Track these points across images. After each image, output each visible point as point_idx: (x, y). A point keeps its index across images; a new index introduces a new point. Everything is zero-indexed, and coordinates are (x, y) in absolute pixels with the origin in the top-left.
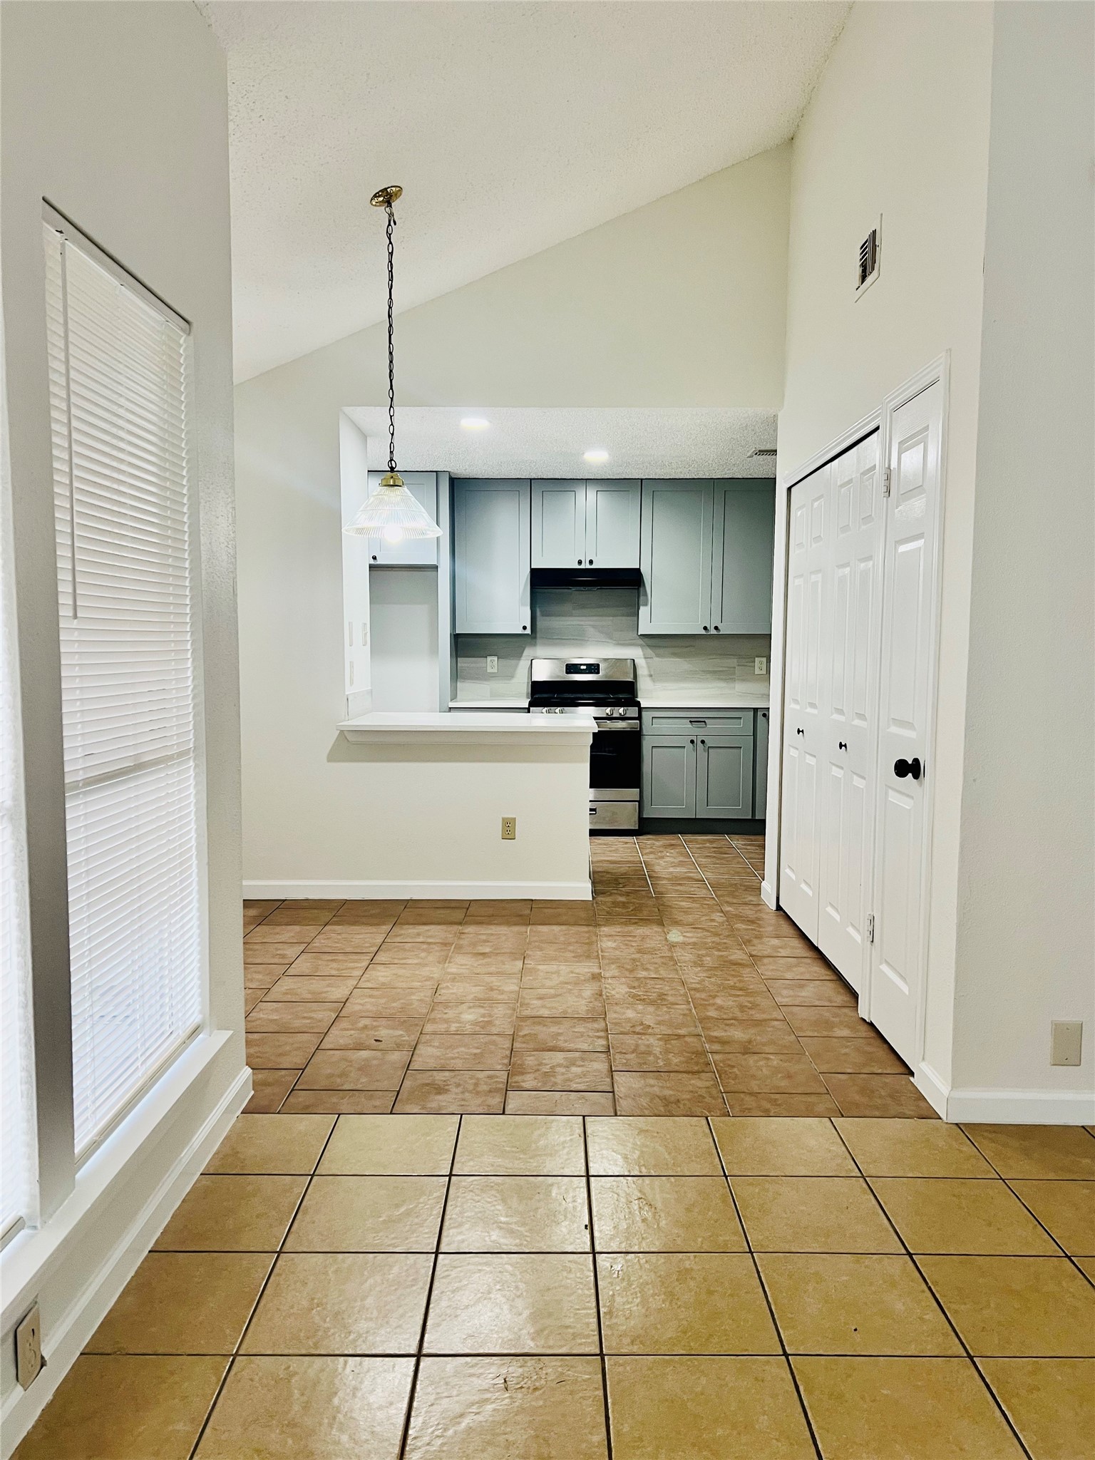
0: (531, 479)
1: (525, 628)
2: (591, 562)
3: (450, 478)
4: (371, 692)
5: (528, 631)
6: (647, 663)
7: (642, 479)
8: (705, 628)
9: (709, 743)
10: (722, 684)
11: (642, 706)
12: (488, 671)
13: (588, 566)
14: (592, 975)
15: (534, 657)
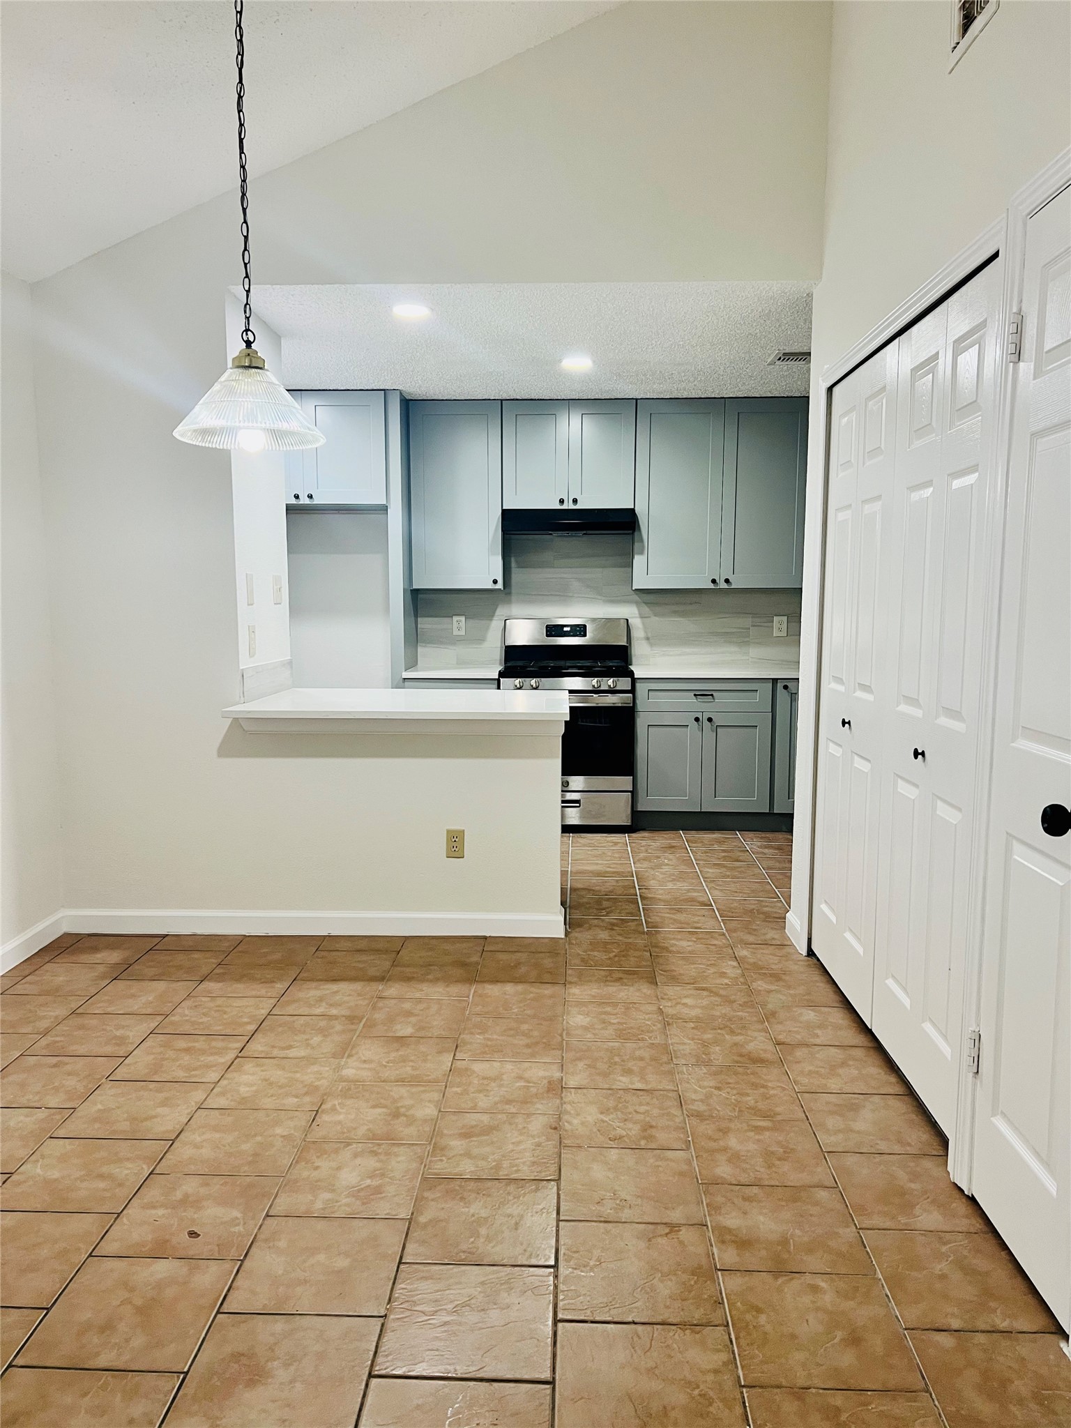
0: (502, 400)
1: (495, 582)
2: (575, 501)
3: (401, 400)
4: (290, 663)
5: (500, 586)
6: (643, 623)
7: (637, 399)
8: (714, 581)
9: (717, 721)
10: (734, 649)
11: (636, 677)
12: (454, 634)
13: (572, 507)
14: (549, 1082)
15: (509, 616)
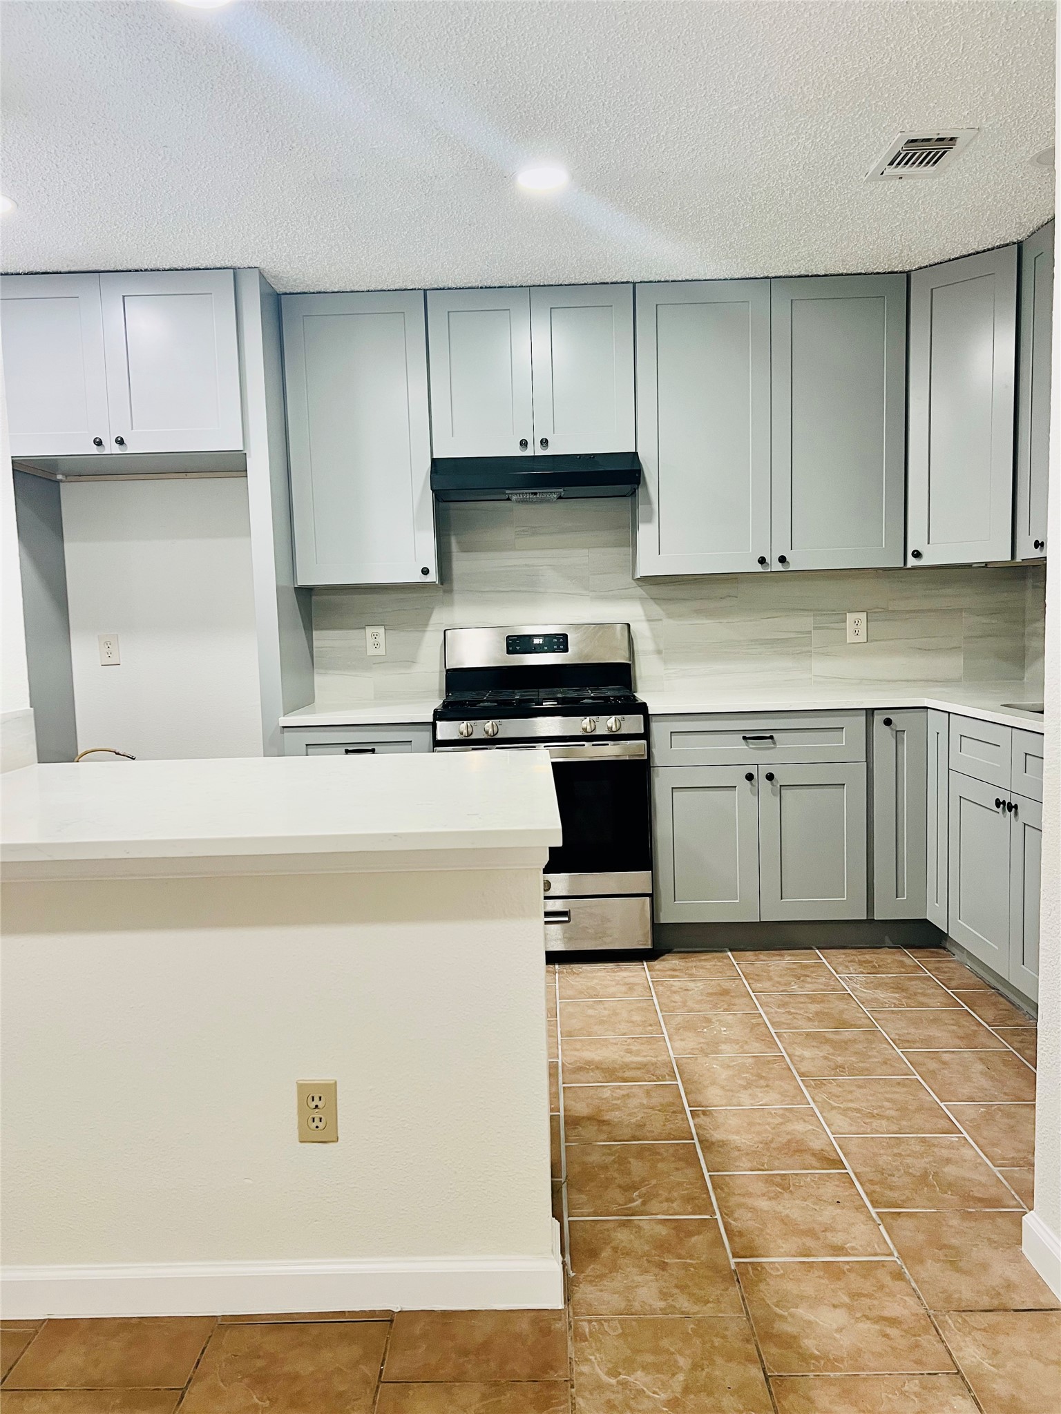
0: (425, 290)
1: (425, 571)
2: (544, 443)
5: (433, 577)
6: (652, 629)
8: (762, 561)
9: (780, 779)
10: (789, 662)
11: (650, 713)
12: (370, 653)
13: (540, 452)
15: (450, 626)
